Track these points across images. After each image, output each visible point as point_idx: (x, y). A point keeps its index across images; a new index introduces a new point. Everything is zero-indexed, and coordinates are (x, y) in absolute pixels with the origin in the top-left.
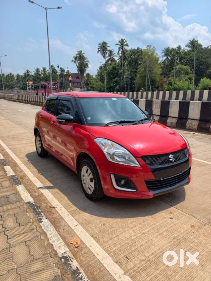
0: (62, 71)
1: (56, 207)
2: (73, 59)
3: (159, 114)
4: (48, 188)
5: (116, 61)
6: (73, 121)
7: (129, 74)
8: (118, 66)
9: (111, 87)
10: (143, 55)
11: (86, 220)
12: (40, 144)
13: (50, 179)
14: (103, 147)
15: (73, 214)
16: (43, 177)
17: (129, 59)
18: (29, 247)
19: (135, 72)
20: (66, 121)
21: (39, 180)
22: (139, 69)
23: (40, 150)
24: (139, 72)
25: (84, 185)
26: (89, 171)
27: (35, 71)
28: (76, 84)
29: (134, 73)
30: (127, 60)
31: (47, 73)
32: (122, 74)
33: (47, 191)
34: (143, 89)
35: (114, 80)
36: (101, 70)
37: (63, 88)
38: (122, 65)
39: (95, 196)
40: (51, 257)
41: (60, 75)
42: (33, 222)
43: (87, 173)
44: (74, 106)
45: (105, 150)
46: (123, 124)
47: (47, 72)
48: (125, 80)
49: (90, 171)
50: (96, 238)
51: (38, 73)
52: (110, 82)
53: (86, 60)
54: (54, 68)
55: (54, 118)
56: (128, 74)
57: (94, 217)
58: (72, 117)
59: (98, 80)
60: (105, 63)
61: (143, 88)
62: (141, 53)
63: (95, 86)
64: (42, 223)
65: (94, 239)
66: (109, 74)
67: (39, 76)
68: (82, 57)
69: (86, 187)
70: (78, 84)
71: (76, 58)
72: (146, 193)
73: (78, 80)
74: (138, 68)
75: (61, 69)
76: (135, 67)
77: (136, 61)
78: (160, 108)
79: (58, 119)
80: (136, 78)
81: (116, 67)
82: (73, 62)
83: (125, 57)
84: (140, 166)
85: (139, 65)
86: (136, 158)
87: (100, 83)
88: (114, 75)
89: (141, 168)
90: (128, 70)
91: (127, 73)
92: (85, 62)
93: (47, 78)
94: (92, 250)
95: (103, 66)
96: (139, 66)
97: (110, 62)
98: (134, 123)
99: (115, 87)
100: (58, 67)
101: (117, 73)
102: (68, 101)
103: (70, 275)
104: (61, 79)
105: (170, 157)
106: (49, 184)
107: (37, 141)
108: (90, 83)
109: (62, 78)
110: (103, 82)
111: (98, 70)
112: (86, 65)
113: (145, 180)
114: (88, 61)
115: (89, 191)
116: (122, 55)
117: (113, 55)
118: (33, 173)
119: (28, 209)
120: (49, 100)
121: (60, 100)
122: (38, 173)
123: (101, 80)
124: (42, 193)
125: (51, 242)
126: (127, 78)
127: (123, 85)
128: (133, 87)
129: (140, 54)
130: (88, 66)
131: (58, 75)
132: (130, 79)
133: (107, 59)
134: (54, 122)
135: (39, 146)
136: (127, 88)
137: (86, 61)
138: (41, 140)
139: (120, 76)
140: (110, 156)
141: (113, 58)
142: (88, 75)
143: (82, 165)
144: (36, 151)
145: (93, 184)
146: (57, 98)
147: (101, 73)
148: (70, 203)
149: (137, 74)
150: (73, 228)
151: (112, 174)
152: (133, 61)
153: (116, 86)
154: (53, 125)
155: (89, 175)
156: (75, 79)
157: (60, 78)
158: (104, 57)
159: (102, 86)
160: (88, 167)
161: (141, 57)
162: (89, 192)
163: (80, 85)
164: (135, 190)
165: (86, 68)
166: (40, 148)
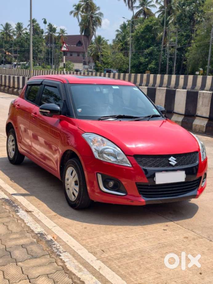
0: (51, 31)
1: (33, 212)
2: (73, 9)
3: (208, 116)
4: (23, 195)
5: (154, 15)
6: (59, 113)
7: (177, 41)
8: (156, 24)
9: (141, 64)
10: (205, 6)
11: (66, 224)
12: (13, 145)
13: (26, 187)
14: (92, 143)
15: (51, 218)
16: (17, 185)
17: (178, 13)
18: (7, 226)
19: (189, 37)
20: (50, 111)
21: (12, 187)
22: (196, 31)
23: (12, 154)
24: (196, 38)
25: (67, 191)
26: (74, 172)
27: (3, 29)
28: (75, 55)
29: (186, 39)
30: (175, 14)
31: (24, 34)
32: (163, 41)
33: (22, 197)
34: (201, 69)
35: (147, 51)
36: (123, 31)
37: (51, 62)
38: (164, 23)
39: (79, 202)
40: (28, 233)
41: (47, 37)
42: (9, 212)
43: (72, 175)
44: (62, 94)
45: (94, 147)
46: (121, 119)
47: (24, 32)
48: (169, 52)
49: (76, 172)
50: (74, 236)
51: (7, 33)
52: (138, 54)
53: (97, 12)
54: (38, 24)
55: (36, 109)
56: (175, 41)
57: (75, 222)
58: (59, 108)
59: (116, 50)
60: (133, 18)
61: (202, 67)
62: (201, 2)
63: (110, 60)
64: (19, 213)
65: (72, 237)
66: (138, 39)
67: (8, 38)
68: (91, 7)
69: (69, 193)
70: (78, 55)
71: (78, 8)
72: (137, 198)
73: (80, 48)
74: (195, 29)
75: (50, 26)
76: (189, 27)
77: (191, 17)
78: (210, 105)
79: (41, 109)
80: (189, 48)
81: (152, 27)
82: (73, 14)
83: (171, 8)
84: (131, 166)
85: (197, 23)
86: (128, 157)
87: (121, 55)
88: (147, 41)
89: (132, 168)
90: (176, 33)
91: (173, 39)
92: (95, 15)
93: (22, 43)
94: (69, 244)
95: (128, 24)
96: (197, 26)
97: (142, 16)
98: (137, 119)
99: (148, 65)
100: (45, 22)
101: (154, 38)
102: (56, 87)
103: (44, 242)
104: (49, 45)
105: (170, 159)
106: (24, 192)
107: (9, 141)
108: (102, 55)
109: (51, 43)
110: (126, 55)
111: (118, 31)
112: (98, 22)
113: (136, 183)
114: (101, 14)
115: (73, 197)
116: (164, 4)
117: (148, 3)
118: (3, 180)
119: (4, 203)
120: (29, 85)
121: (45, 85)
122: (10, 181)
123: (122, 50)
124: (15, 199)
125: (28, 225)
126: (172, 47)
127: (163, 61)
128: (184, 64)
129: (199, 3)
130: (100, 24)
131: (44, 38)
132: (178, 49)
133: (136, 11)
134: (35, 114)
135: (11, 148)
136: (171, 67)
137: (97, 14)
138: (15, 140)
139: (158, 44)
140: (99, 153)
141: (147, 9)
142: (99, 40)
143: (66, 166)
144: (7, 156)
145: (77, 188)
146: (42, 83)
147: (124, 37)
148: (50, 209)
149: (192, 41)
150: (50, 228)
151: (100, 173)
152: (185, 16)
153: (149, 62)
154: (34, 118)
155: (74, 177)
156: (74, 47)
157: (47, 44)
158: (131, 7)
159: (124, 62)
160: (74, 168)
161: (201, 8)
162: (73, 199)
163: (84, 59)
164: (124, 194)
165: (96, 25)
166: (13, 151)
